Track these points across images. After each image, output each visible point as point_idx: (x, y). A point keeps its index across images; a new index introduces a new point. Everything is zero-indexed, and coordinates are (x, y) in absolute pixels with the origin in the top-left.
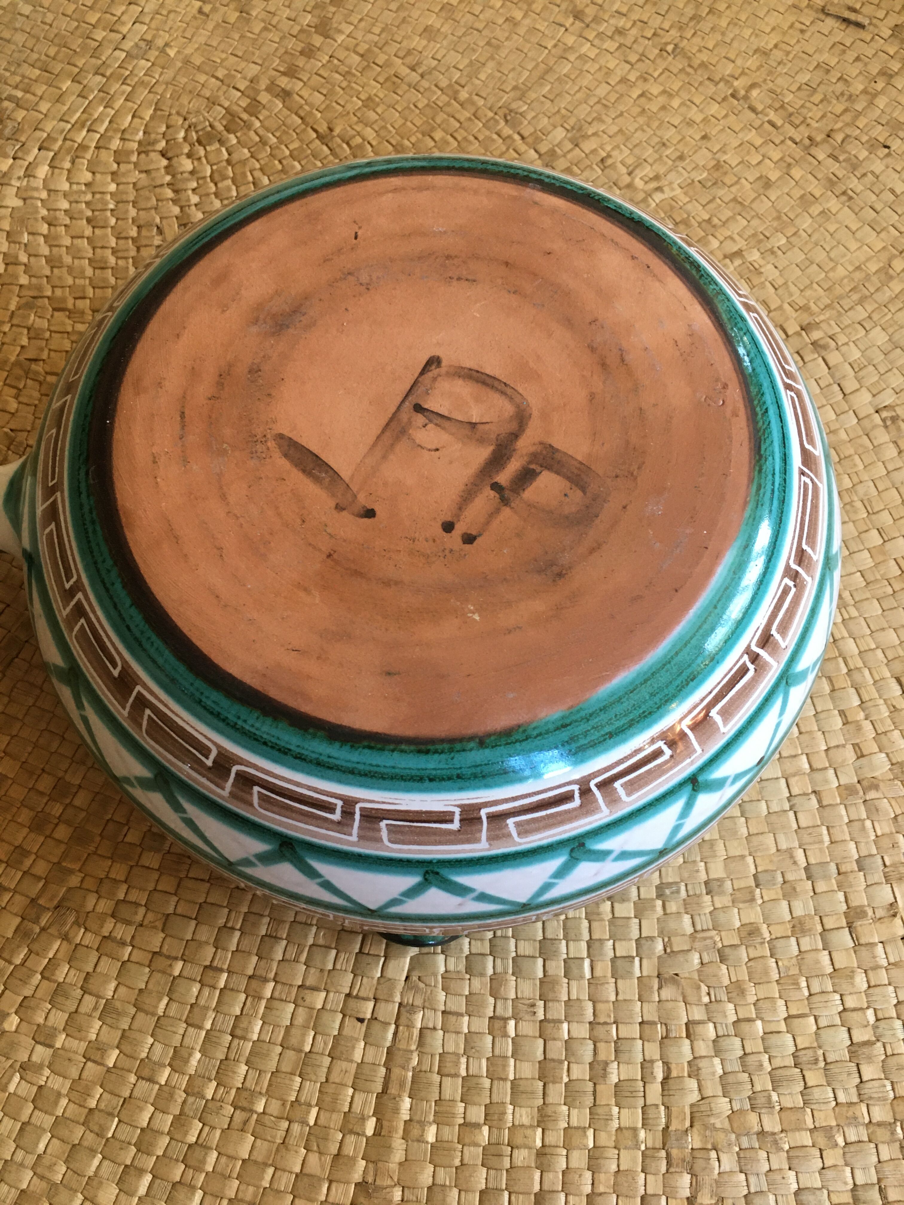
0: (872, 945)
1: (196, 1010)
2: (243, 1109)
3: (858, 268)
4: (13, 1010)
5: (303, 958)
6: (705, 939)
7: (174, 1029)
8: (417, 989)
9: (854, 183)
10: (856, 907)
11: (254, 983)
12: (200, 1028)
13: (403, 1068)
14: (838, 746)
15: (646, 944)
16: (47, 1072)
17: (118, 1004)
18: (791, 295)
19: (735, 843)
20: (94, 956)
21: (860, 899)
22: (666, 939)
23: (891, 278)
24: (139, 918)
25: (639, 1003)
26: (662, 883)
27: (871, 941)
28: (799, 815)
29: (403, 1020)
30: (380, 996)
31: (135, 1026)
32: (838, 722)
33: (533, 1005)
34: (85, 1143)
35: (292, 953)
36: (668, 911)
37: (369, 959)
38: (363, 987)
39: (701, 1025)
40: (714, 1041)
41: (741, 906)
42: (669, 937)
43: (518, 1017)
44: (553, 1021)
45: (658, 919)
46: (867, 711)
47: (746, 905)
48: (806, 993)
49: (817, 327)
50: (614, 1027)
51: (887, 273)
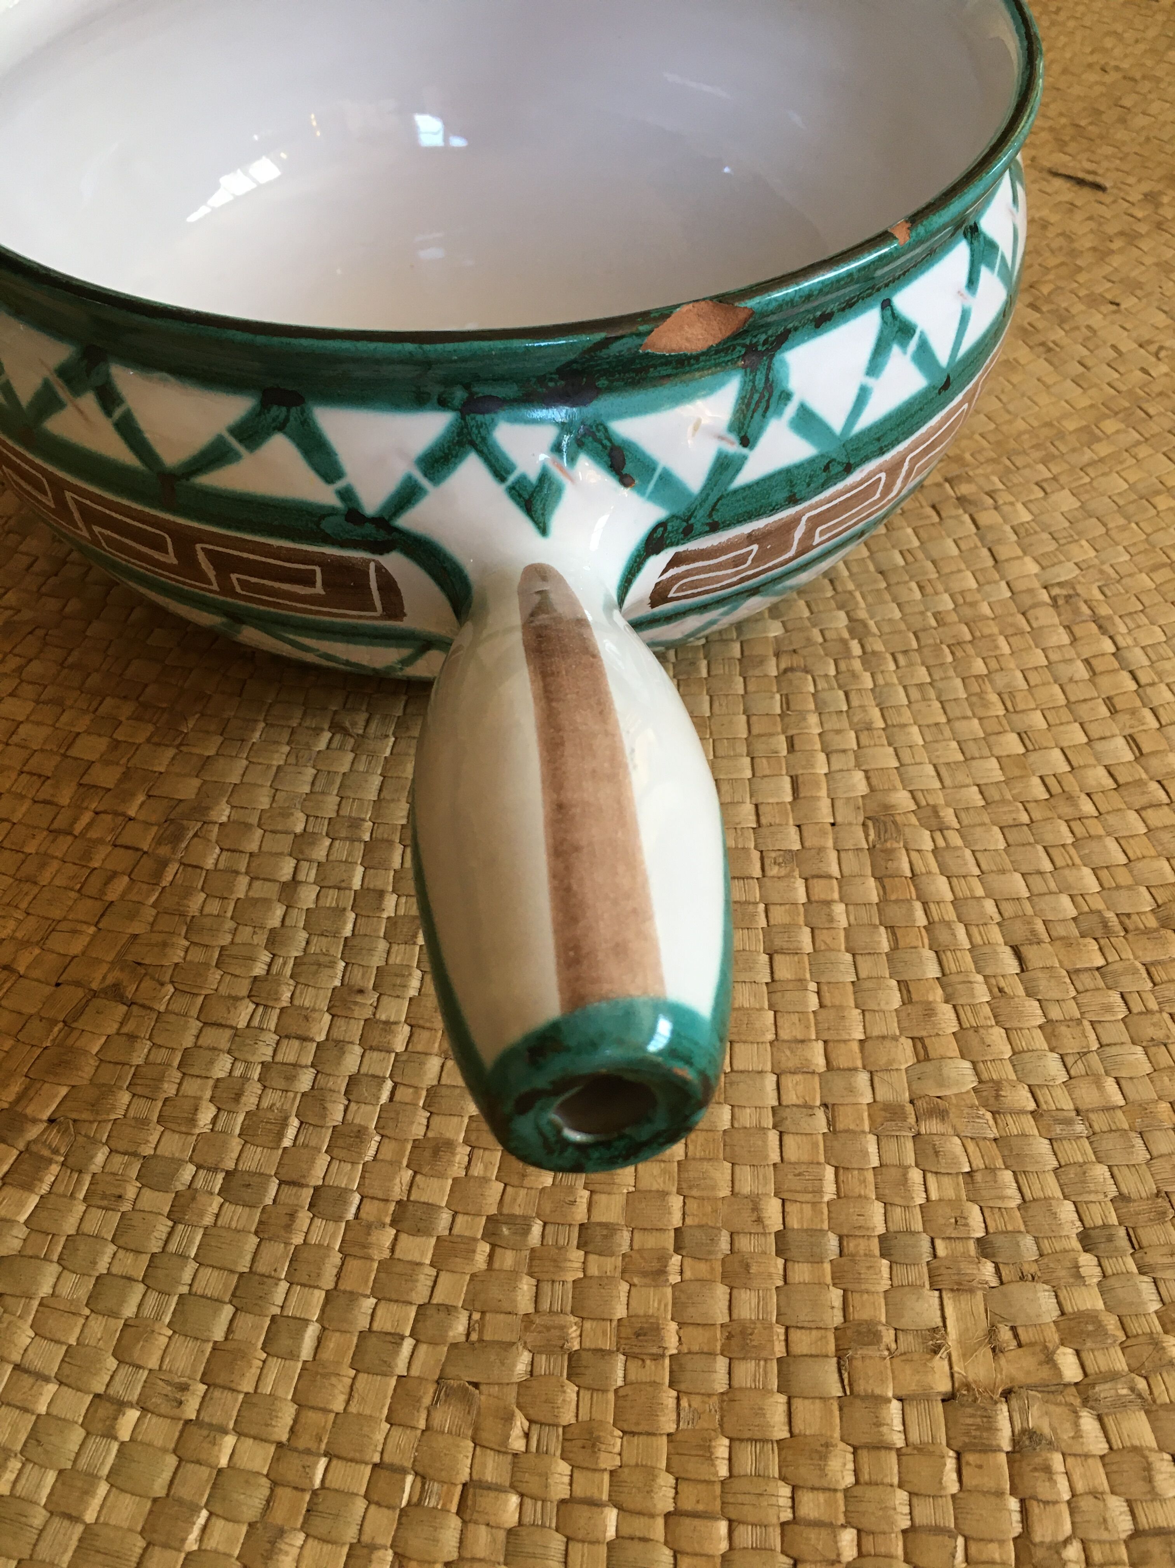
0: (882, 1400)
3: (1049, 424)
6: (551, 1328)
9: (1058, 335)
10: (861, 1323)
14: (884, 1038)
21: (870, 1309)
22: (476, 1316)
23: (1099, 440)
25: (385, 1426)
26: (500, 1214)
27: (878, 1391)
28: (786, 1139)
32: (894, 999)
33: (184, 1388)
36: (496, 1265)
39: (492, 1494)
40: (510, 1532)
41: (636, 1280)
42: (483, 1313)
43: (149, 1405)
44: (210, 1425)
45: (473, 1276)
46: (949, 990)
47: (647, 1281)
48: (723, 1471)
49: (969, 479)
50: (323, 1462)
51: (1091, 433)
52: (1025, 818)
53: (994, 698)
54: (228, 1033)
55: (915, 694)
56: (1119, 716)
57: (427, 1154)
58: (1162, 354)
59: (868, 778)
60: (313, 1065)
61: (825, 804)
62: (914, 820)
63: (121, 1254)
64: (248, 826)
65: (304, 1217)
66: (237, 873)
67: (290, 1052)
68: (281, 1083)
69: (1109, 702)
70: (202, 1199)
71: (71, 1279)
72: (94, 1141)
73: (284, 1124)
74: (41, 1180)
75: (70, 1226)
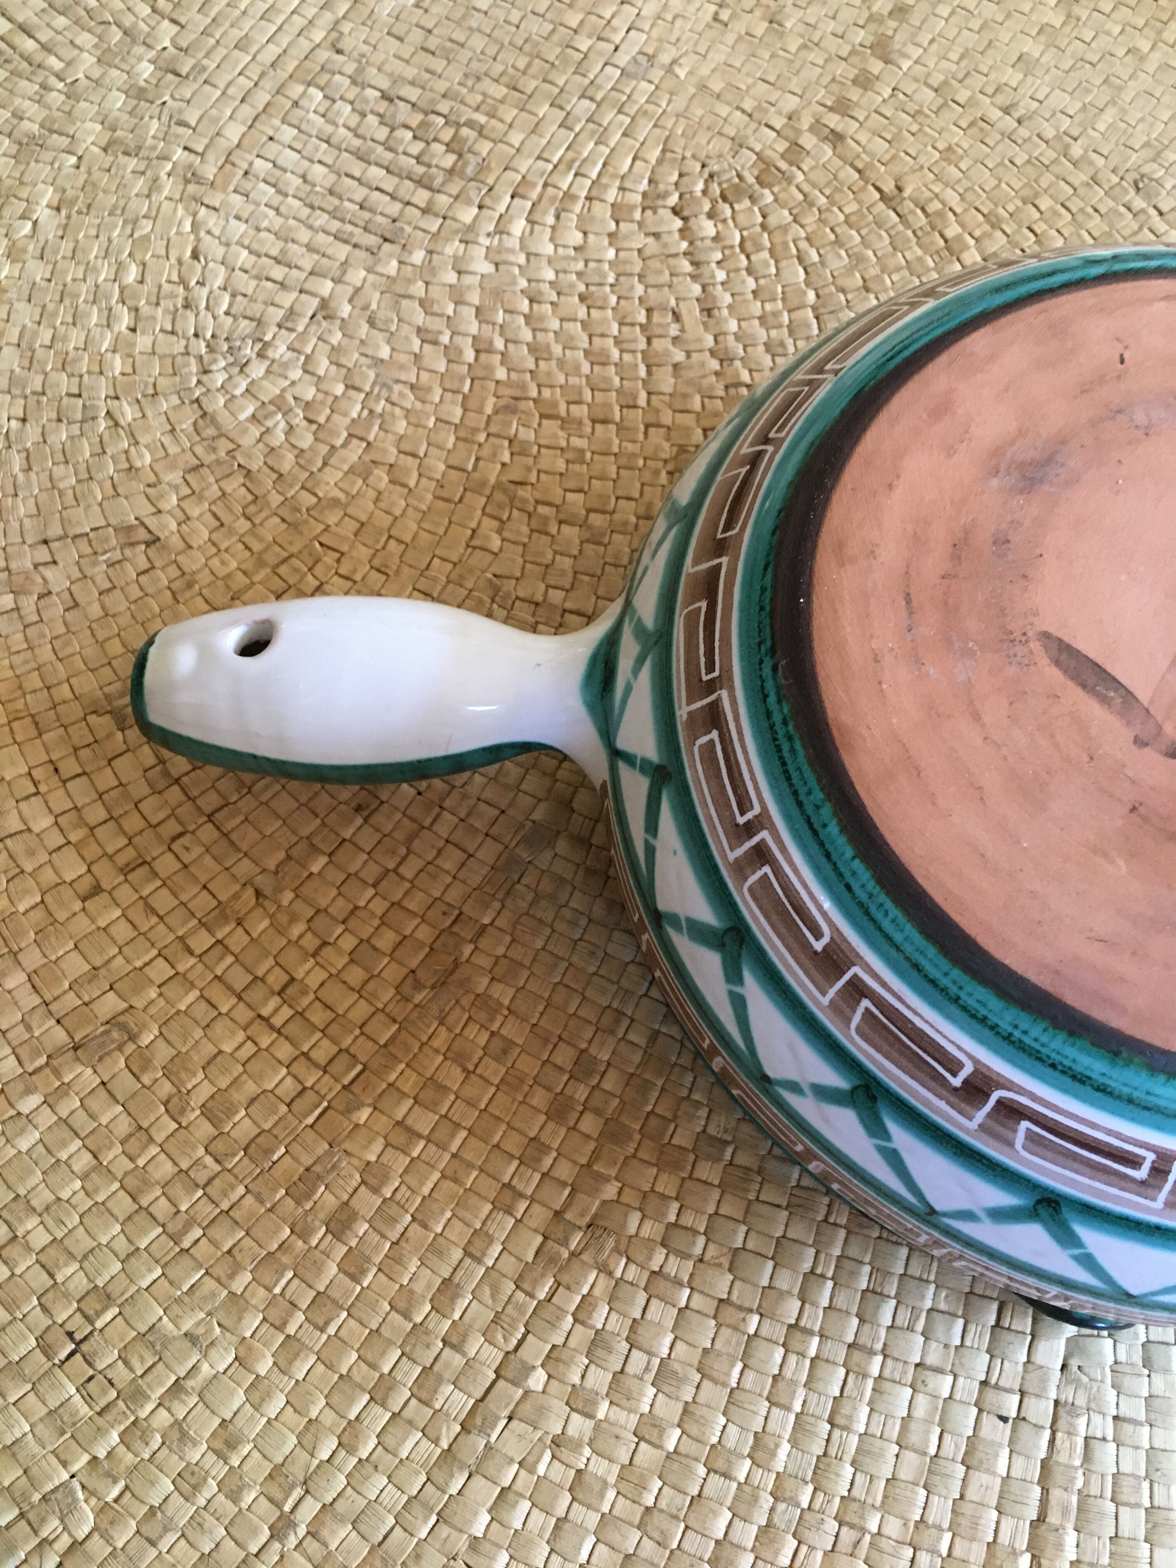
1: (781, 1385)
2: (852, 1526)
4: (539, 1362)
5: (920, 1326)
7: (752, 1408)
8: (1078, 1383)
11: (857, 1356)
12: (788, 1408)
13: (1066, 1490)
16: (587, 1451)
17: (677, 1366)
20: (641, 1298)
24: (698, 1250)
29: (1062, 1424)
30: (1029, 1388)
31: (701, 1399)
34: (643, 1553)
35: (903, 1319)
37: (1010, 1337)
38: (1004, 1374)
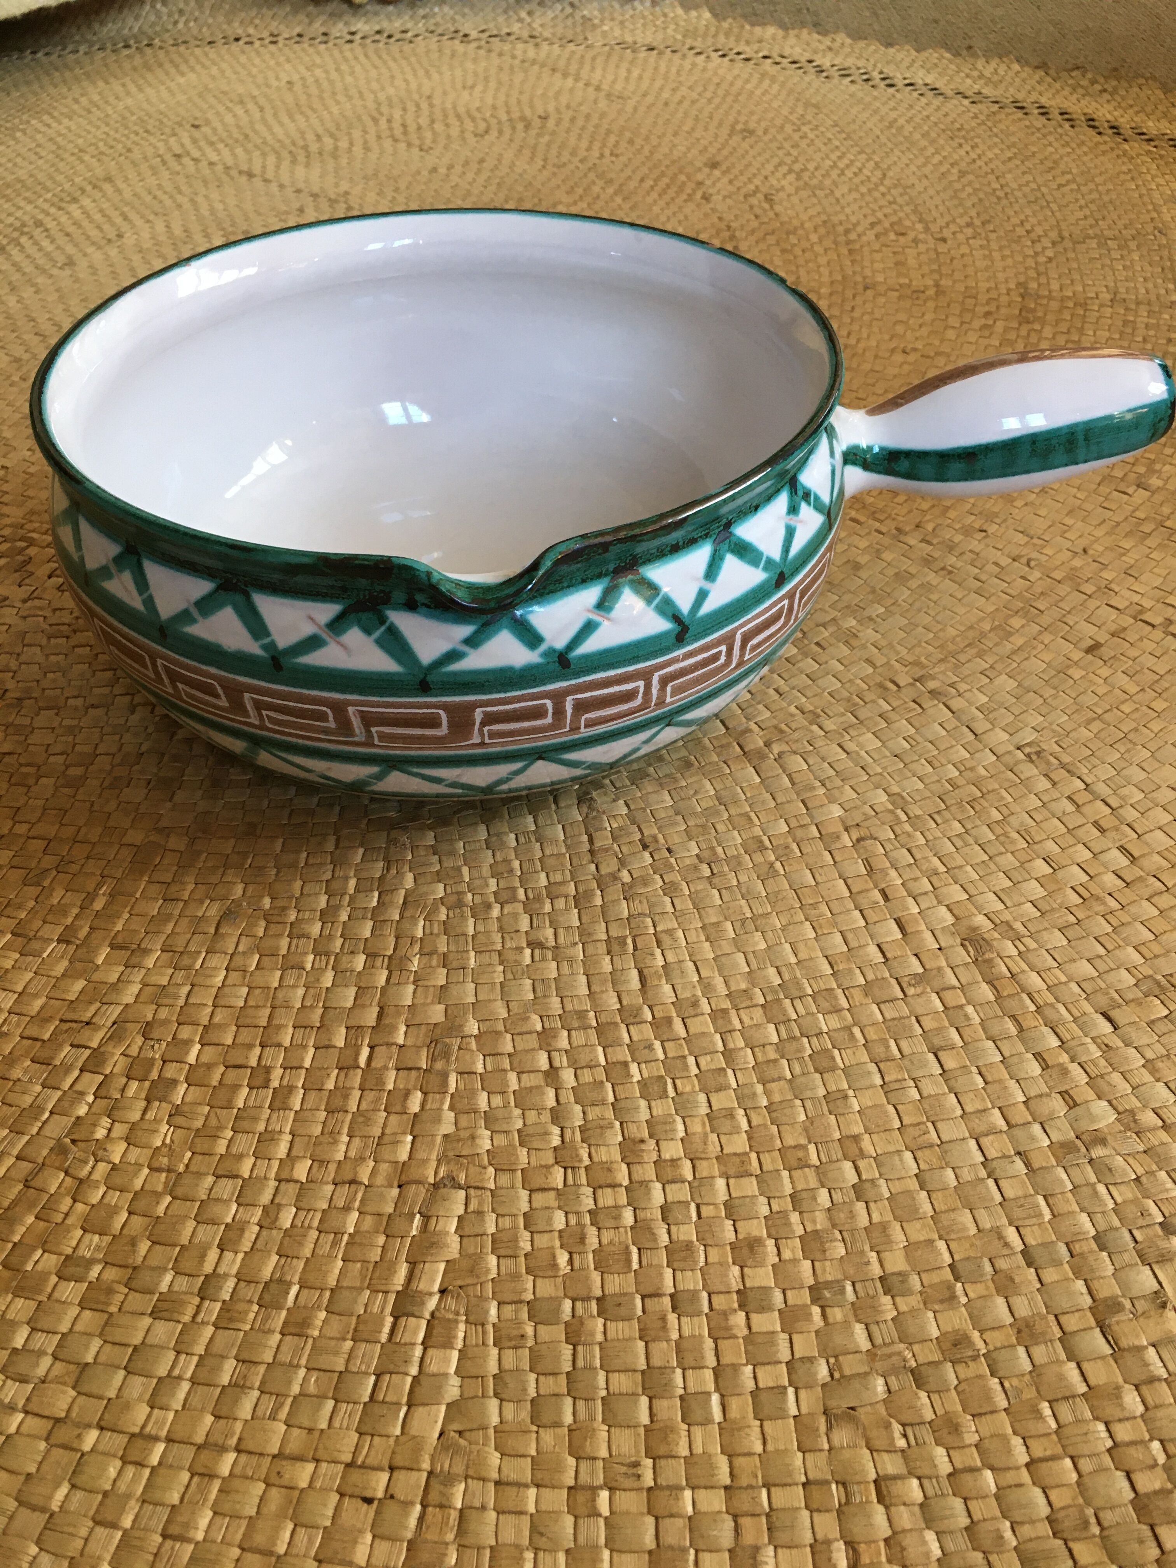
0: (1140, 1349)
1: (111, 1500)
3: (971, 627)
5: (283, 1414)
6: (890, 1356)
7: (72, 1530)
8: (456, 1450)
9: (952, 560)
10: (1106, 1300)
11: (206, 1456)
12: (115, 1527)
14: (1041, 1096)
15: (801, 1369)
18: (898, 653)
19: (918, 1225)
21: (1108, 1288)
22: (832, 1360)
23: (1011, 634)
24: (41, 1371)
25: (800, 1455)
26: (817, 1283)
27: (1137, 1343)
28: (1001, 1183)
29: (434, 1497)
30: (399, 1462)
31: (12, 1529)
32: (1035, 1069)
33: (636, 1465)
35: (266, 1408)
36: (831, 1320)
37: (384, 1410)
38: (372, 1453)
39: (899, 1482)
40: (921, 1505)
41: (937, 1307)
42: (836, 1357)
43: (614, 1484)
44: (669, 1487)
45: (817, 1332)
46: (1072, 1053)
47: (945, 1305)
48: (1054, 1425)
49: (933, 678)
50: (764, 1492)
51: (1004, 630)
52: (1072, 919)
53: (1015, 835)
54: (552, 1194)
55: (959, 843)
56: (1107, 834)
57: (745, 1251)
58: (1032, 564)
59: (950, 910)
60: (629, 1204)
61: (928, 935)
62: (996, 935)
63: (542, 1378)
64: (498, 1033)
65: (672, 1318)
66: (504, 1070)
67: (607, 1198)
68: (611, 1223)
69: (1096, 824)
70: (589, 1323)
71: (509, 1408)
72: (482, 1298)
73: (628, 1253)
74: (455, 1337)
75: (492, 1367)
